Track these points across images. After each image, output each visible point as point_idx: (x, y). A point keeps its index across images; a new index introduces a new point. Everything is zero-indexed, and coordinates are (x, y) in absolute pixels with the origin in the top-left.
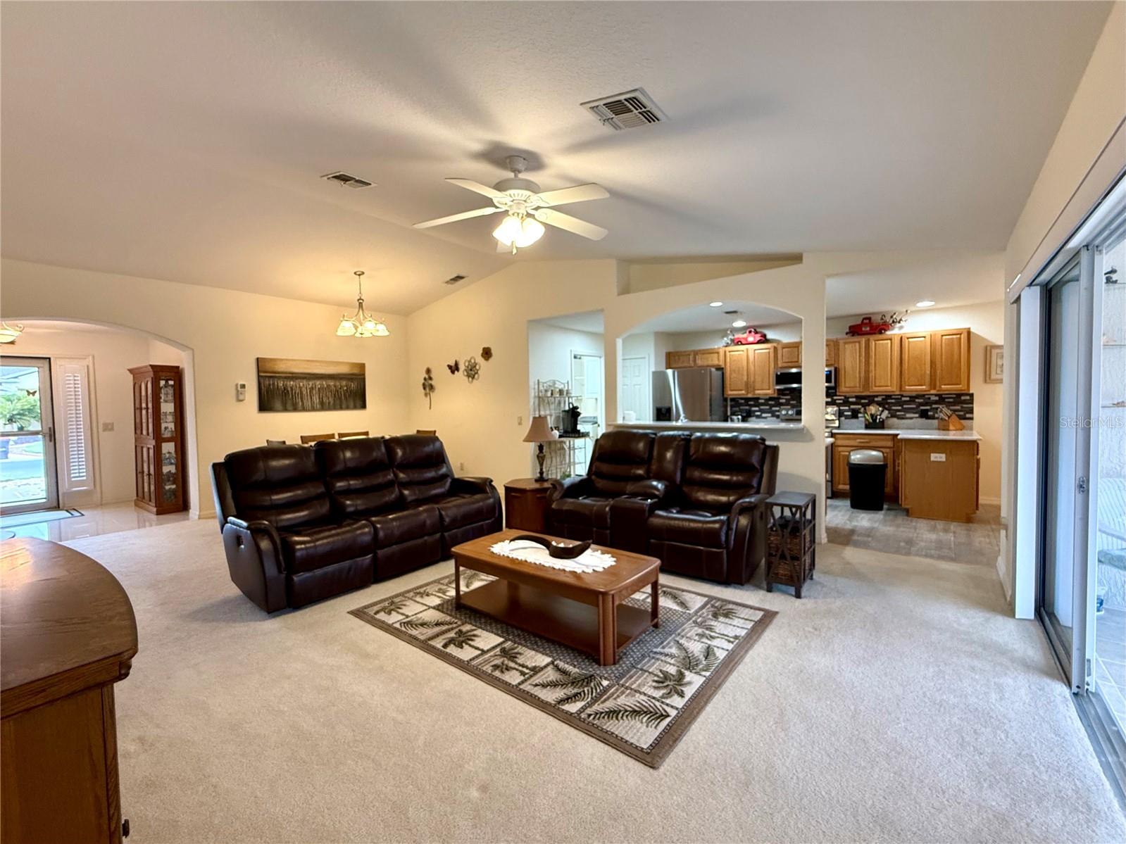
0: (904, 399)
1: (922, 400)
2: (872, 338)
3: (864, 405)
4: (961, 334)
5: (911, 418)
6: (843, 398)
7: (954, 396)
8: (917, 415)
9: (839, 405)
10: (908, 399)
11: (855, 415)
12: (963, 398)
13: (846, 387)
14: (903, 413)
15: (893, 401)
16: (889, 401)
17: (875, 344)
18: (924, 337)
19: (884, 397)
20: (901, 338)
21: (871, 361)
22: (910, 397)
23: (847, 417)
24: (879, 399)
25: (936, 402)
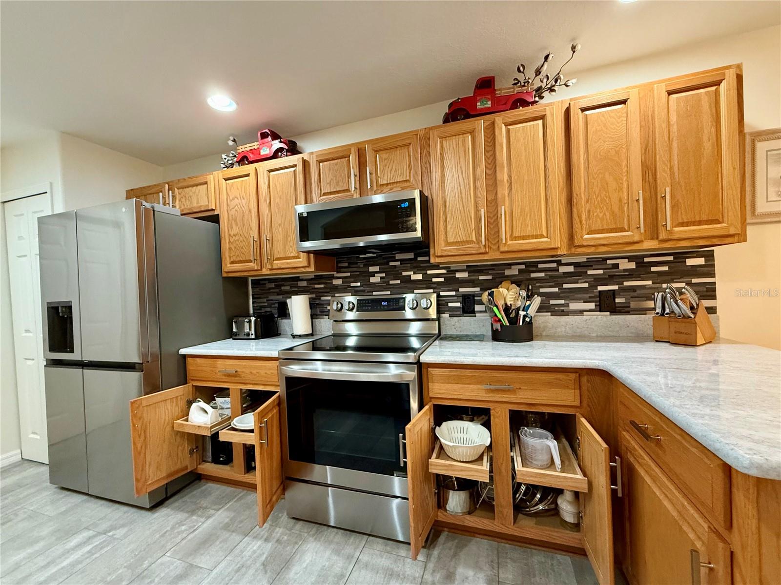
0: (562, 269)
1: (601, 272)
2: (499, 119)
3: (487, 286)
4: (718, 83)
5: (581, 312)
6: (444, 271)
7: (671, 258)
8: (592, 306)
9: (437, 287)
10: (571, 269)
11: (468, 307)
12: (690, 262)
13: (448, 244)
14: (562, 302)
15: (542, 275)
16: (533, 275)
17: (508, 131)
18: (624, 102)
19: (523, 267)
20: (567, 112)
21: (499, 176)
22: (576, 265)
23: (454, 312)
24: (514, 271)
25: (630, 275)
